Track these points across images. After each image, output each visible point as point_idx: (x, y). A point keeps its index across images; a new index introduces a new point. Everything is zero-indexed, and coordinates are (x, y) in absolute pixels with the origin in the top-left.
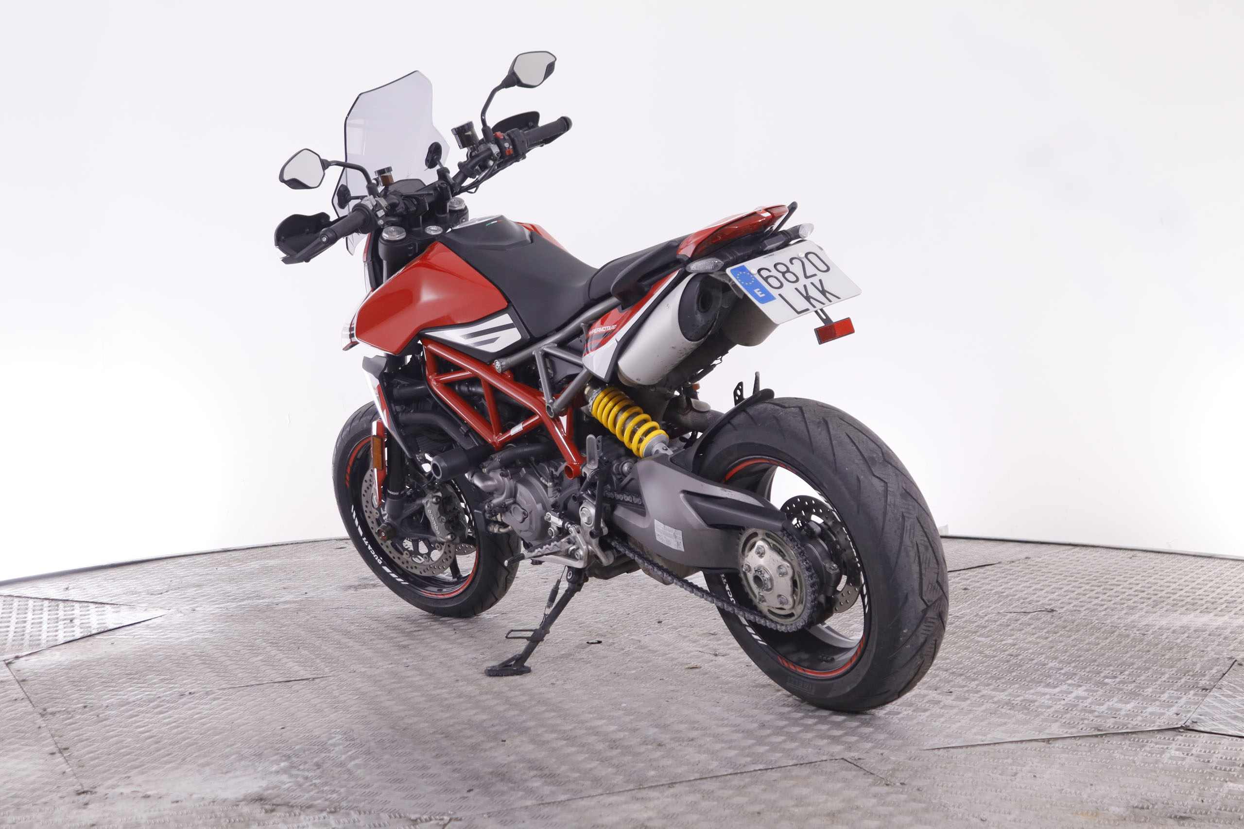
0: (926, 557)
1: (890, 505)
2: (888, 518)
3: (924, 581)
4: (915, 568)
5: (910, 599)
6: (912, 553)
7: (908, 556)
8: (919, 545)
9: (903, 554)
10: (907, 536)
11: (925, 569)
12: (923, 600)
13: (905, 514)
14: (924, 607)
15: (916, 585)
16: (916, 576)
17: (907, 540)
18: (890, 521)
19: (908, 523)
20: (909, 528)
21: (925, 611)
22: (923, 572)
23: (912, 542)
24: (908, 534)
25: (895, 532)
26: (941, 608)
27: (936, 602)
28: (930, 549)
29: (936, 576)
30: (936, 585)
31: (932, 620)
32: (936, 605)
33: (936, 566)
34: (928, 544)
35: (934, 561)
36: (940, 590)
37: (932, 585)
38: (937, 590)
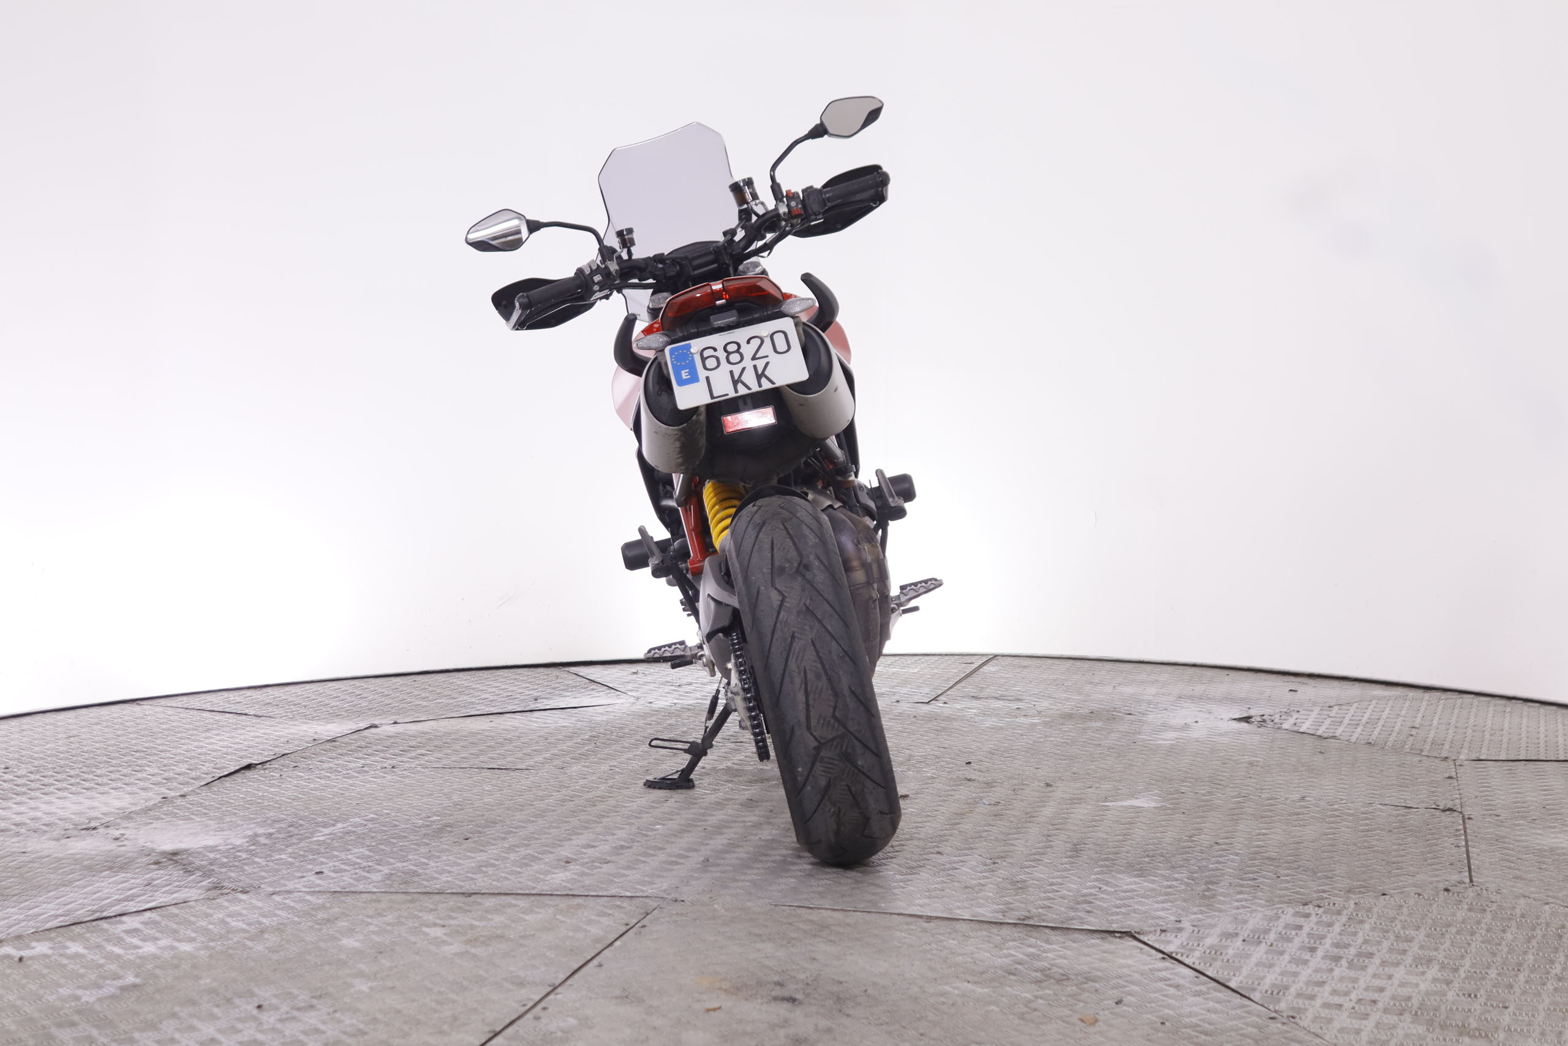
0: (817, 687)
1: (781, 622)
2: (776, 636)
3: (812, 714)
4: (801, 697)
5: (798, 733)
6: (798, 680)
7: (792, 682)
8: (808, 672)
9: (787, 680)
10: (794, 660)
11: (814, 699)
12: (814, 737)
13: (796, 634)
14: (815, 744)
15: (803, 718)
16: (802, 707)
17: (792, 665)
18: (777, 640)
19: (797, 646)
20: (797, 650)
21: (818, 749)
22: (811, 702)
23: (798, 667)
24: (795, 657)
25: (781, 653)
26: (844, 747)
27: (833, 739)
28: (824, 678)
29: (831, 710)
30: (832, 721)
31: (832, 761)
32: (835, 743)
33: (832, 698)
34: (822, 671)
35: (830, 692)
36: (840, 727)
37: (824, 720)
38: (833, 726)
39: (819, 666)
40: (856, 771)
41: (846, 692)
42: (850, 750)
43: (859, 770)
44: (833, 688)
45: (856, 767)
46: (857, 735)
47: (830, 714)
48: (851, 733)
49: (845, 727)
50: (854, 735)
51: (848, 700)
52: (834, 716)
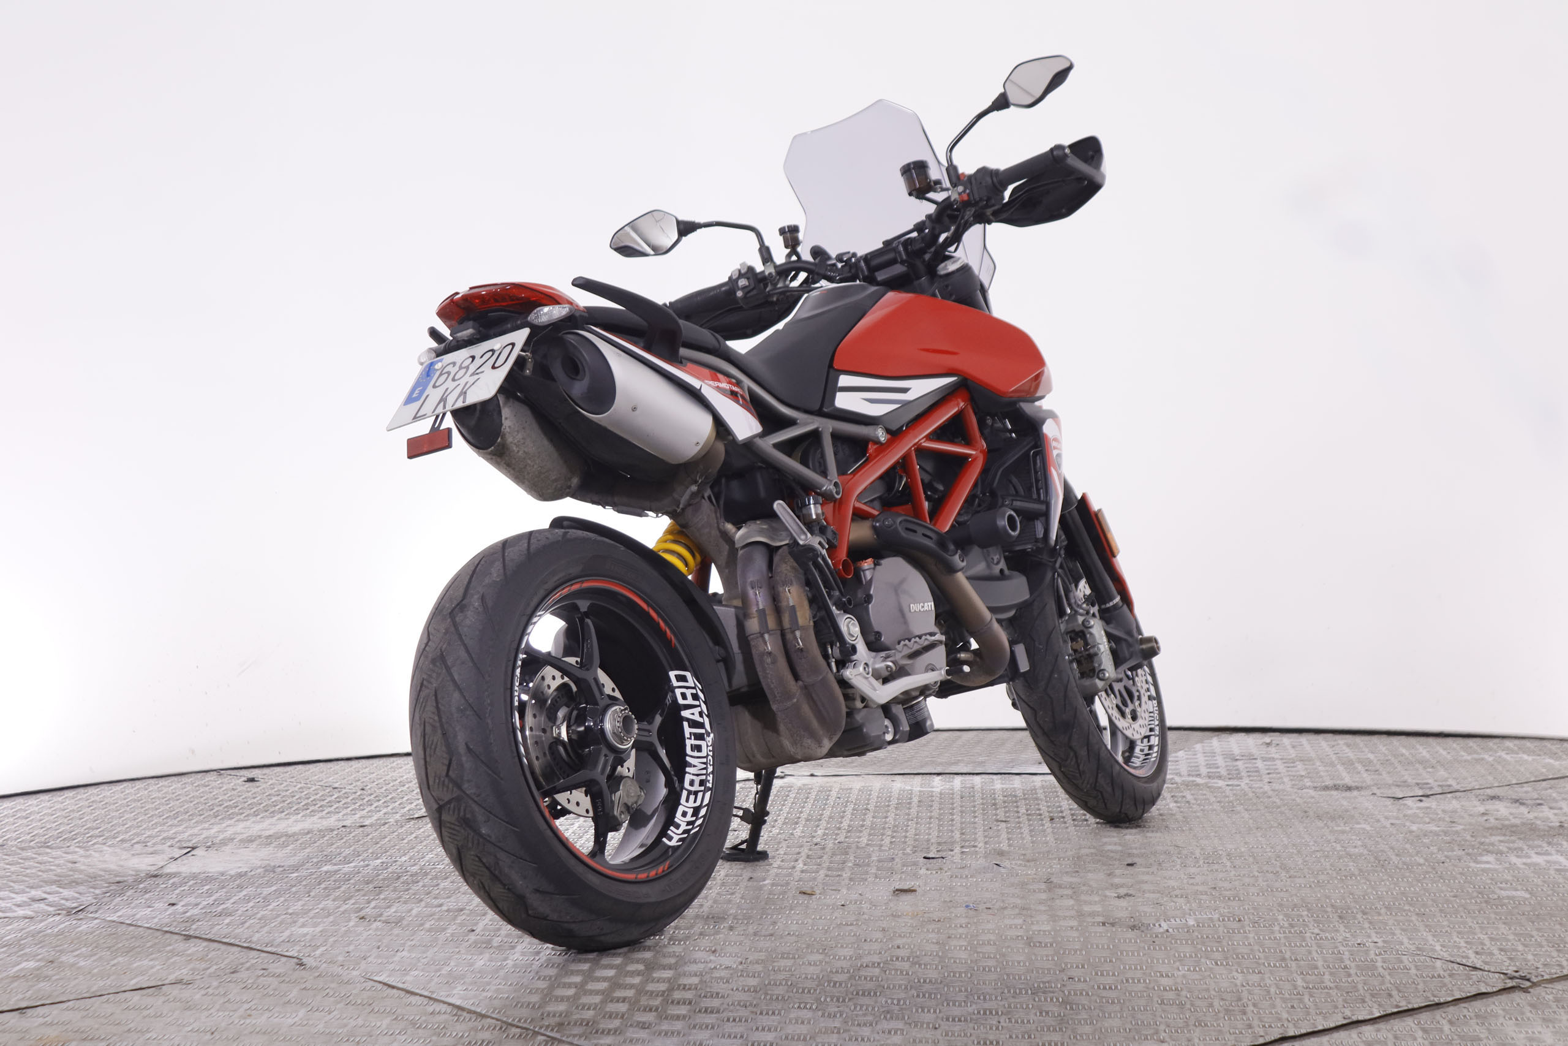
0: (434, 742)
26: (462, 813)
27: (449, 802)
28: (439, 732)
29: (445, 768)
30: (447, 781)
31: (453, 826)
32: (452, 806)
33: (445, 755)
34: (438, 725)
35: (444, 748)
36: (455, 789)
37: (440, 778)
38: (448, 787)
39: (436, 718)
40: (481, 840)
41: (462, 749)
42: (468, 816)
43: (485, 839)
44: (448, 745)
45: (480, 835)
46: (476, 799)
47: (444, 774)
48: (467, 795)
49: (459, 787)
50: (473, 799)
51: (464, 759)
52: (447, 775)
